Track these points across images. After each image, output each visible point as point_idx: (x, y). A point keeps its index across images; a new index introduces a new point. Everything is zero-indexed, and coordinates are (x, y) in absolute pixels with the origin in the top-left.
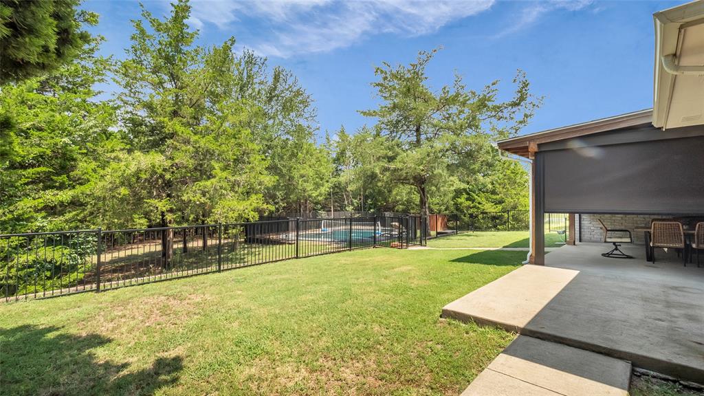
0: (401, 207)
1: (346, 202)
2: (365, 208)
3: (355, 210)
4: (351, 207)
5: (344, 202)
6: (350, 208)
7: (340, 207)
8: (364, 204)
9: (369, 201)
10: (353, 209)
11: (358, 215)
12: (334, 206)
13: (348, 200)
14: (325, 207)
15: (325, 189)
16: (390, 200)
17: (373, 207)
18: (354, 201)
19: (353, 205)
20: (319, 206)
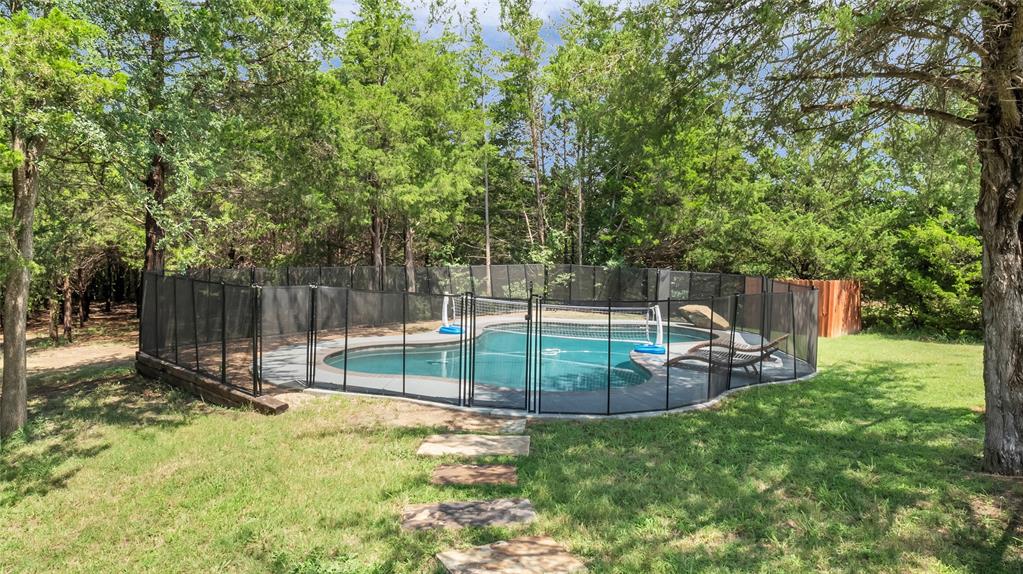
0: (709, 256)
1: (530, 237)
2: (587, 256)
3: (555, 261)
4: (547, 252)
5: (523, 234)
6: (542, 256)
7: (512, 251)
8: (588, 243)
9: (604, 235)
10: (551, 258)
11: (566, 276)
12: (494, 248)
13: (535, 228)
14: (467, 252)
15: (457, 180)
16: (674, 229)
17: (613, 251)
18: (556, 233)
19: (550, 244)
20: (449, 248)
